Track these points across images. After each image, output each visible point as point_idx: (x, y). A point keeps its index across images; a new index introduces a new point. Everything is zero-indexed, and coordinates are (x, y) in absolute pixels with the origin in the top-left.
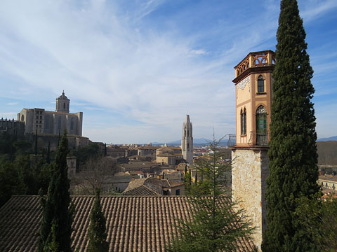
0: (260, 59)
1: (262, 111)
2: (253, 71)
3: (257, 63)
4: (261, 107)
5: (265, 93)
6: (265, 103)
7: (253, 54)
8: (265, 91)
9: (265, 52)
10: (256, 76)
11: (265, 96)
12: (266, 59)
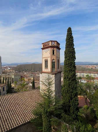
0: (53, 43)
1: (54, 61)
2: (51, 47)
3: (52, 44)
4: (53, 59)
5: (55, 55)
6: (55, 58)
7: (51, 41)
8: (55, 54)
9: (55, 41)
10: (52, 49)
11: (55, 56)
12: (55, 43)
